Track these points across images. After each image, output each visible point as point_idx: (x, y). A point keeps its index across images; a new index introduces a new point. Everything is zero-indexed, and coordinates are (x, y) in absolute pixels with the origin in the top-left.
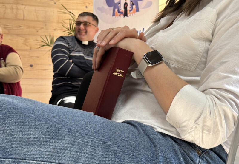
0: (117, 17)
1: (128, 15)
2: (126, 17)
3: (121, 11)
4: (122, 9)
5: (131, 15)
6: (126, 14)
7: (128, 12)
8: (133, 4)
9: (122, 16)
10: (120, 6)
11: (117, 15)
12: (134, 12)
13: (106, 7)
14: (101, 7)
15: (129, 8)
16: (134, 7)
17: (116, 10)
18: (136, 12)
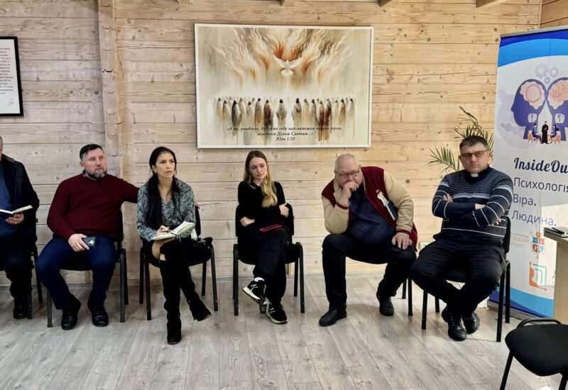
0: (531, 141)
1: (549, 142)
2: (544, 143)
3: (537, 134)
6: (544, 140)
8: (557, 130)
9: (539, 141)
10: (537, 128)
11: (530, 139)
13: (515, 125)
14: (506, 123)
15: (549, 132)
17: (530, 132)
18: (562, 140)
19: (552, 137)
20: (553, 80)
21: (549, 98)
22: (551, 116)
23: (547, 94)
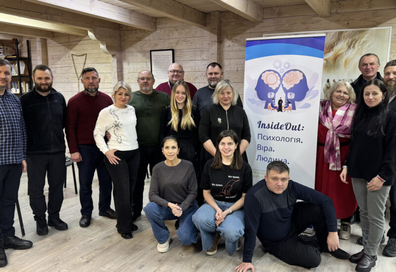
0: (270, 110)
1: (283, 111)
2: (280, 112)
3: (274, 106)
4: (277, 105)
5: (287, 111)
6: (280, 109)
7: (283, 108)
8: (290, 103)
9: (276, 110)
10: (274, 101)
12: (289, 109)
13: (258, 100)
14: (251, 98)
15: (283, 104)
16: (290, 105)
17: (270, 104)
18: (292, 109)
19: (285, 107)
20: (286, 70)
21: (283, 82)
22: (285, 94)
23: (281, 80)
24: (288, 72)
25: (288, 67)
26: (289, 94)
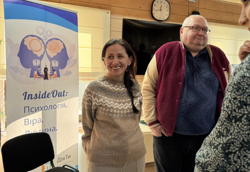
1: (49, 79)
2: (46, 80)
3: (41, 74)
6: (46, 77)
7: (49, 76)
8: (54, 71)
9: (42, 79)
11: (36, 77)
12: (55, 77)
14: (14, 66)
16: (55, 73)
18: (57, 77)
19: (51, 75)
20: (49, 38)
21: (47, 50)
22: (49, 62)
23: (45, 47)
24: (51, 40)
25: (51, 35)
26: (53, 62)
